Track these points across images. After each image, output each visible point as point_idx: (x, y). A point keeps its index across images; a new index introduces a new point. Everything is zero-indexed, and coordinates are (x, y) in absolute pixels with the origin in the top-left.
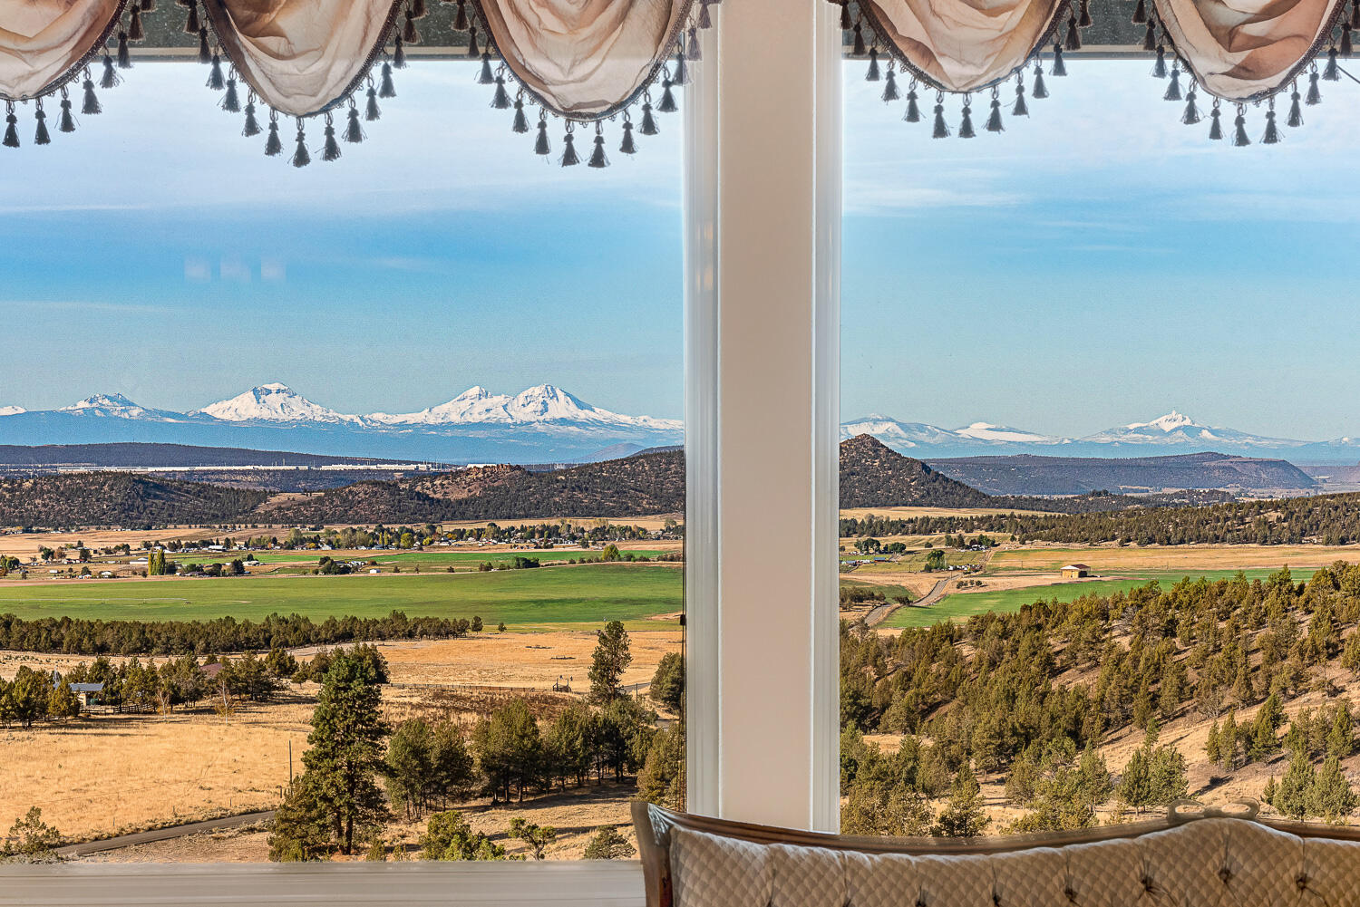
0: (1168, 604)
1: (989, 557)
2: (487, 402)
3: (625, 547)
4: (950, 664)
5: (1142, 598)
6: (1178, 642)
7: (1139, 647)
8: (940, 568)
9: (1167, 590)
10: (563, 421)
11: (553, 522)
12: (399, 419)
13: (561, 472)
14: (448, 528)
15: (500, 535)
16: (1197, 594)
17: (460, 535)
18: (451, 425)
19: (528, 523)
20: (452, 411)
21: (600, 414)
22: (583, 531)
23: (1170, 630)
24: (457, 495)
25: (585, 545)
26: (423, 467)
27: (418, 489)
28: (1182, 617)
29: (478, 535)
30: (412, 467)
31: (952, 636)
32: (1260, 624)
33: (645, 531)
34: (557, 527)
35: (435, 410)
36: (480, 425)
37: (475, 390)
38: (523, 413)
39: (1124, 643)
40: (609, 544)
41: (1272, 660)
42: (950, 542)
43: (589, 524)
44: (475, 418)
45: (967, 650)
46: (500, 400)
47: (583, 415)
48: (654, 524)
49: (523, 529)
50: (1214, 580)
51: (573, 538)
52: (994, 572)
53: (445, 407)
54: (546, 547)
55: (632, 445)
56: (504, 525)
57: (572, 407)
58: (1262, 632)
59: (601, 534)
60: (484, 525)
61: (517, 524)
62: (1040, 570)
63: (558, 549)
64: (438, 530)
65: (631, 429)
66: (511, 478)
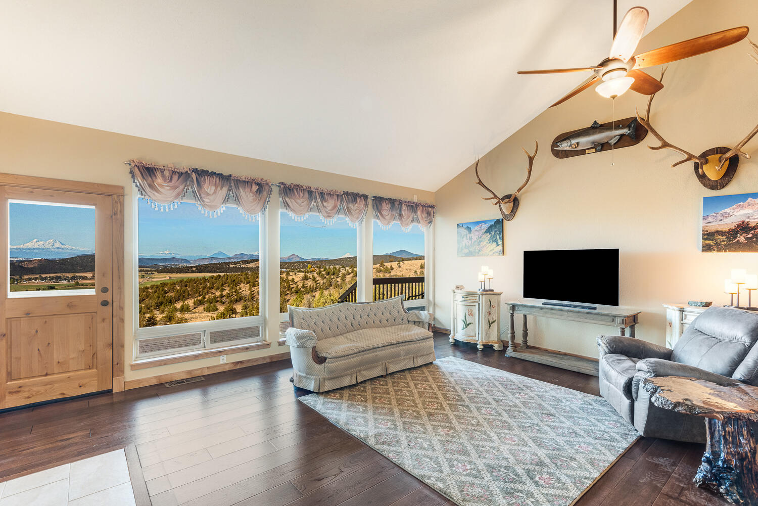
0: (186, 282)
1: (153, 276)
2: (39, 243)
3: (81, 282)
4: (147, 293)
5: (181, 281)
6: (187, 288)
7: (181, 288)
8: (144, 278)
9: (185, 280)
10: (58, 248)
11: (59, 275)
12: (15, 247)
13: (57, 260)
14: (26, 277)
15: (42, 279)
16: (191, 281)
17: (30, 279)
18: (29, 249)
19: (51, 275)
20: (29, 245)
21: (67, 246)
22: (68, 277)
23: (186, 286)
24: (31, 266)
25: (69, 282)
26: (21, 259)
27: (20, 265)
28: (188, 284)
29: (36, 279)
30: (19, 259)
31: (147, 288)
32: (201, 284)
33: (86, 277)
34: (60, 276)
35: (25, 245)
36: (37, 249)
37: (35, 240)
38: (48, 246)
39: (179, 288)
40: (76, 281)
41: (203, 290)
42: (145, 273)
43: (70, 275)
44: (36, 246)
45: (150, 290)
46: (42, 242)
47: (63, 247)
48: (89, 275)
49: (50, 277)
50: (193, 278)
51: (65, 279)
52: (154, 278)
53: (27, 244)
54: (57, 282)
55: (74, 254)
56: (44, 276)
57: (60, 245)
58: (201, 286)
59: (73, 278)
60: (38, 276)
61: (48, 275)
62: (162, 278)
63: (61, 283)
64: (23, 278)
65: (75, 250)
66: (45, 262)
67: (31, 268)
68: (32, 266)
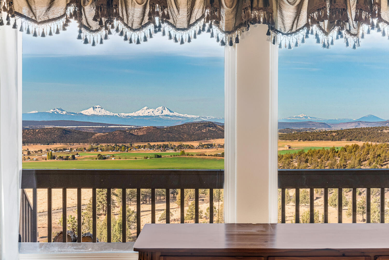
0: (306, 155)
2: (149, 111)
3: (187, 151)
5: (301, 153)
6: (309, 164)
7: (299, 165)
9: (306, 152)
10: (167, 115)
11: (166, 143)
13: (165, 128)
14: (136, 145)
15: (151, 147)
16: (313, 153)
17: (139, 147)
18: (139, 117)
20: (140, 113)
21: (175, 113)
22: (175, 146)
23: (307, 161)
24: (140, 134)
26: (132, 127)
27: (131, 132)
28: (310, 158)
29: (144, 147)
30: (129, 127)
32: (328, 160)
33: (193, 146)
34: (168, 145)
35: (136, 113)
36: (147, 117)
37: (146, 108)
38: (157, 114)
40: (182, 150)
43: (177, 144)
44: (146, 114)
46: (152, 110)
48: (196, 144)
49: (158, 145)
50: (317, 150)
51: (172, 148)
53: (138, 112)
54: (164, 151)
56: (152, 144)
57: (169, 112)
58: (328, 162)
59: (180, 147)
60: (146, 144)
61: (156, 144)
63: (168, 152)
66: (153, 130)
67: (141, 136)
68: (142, 134)
